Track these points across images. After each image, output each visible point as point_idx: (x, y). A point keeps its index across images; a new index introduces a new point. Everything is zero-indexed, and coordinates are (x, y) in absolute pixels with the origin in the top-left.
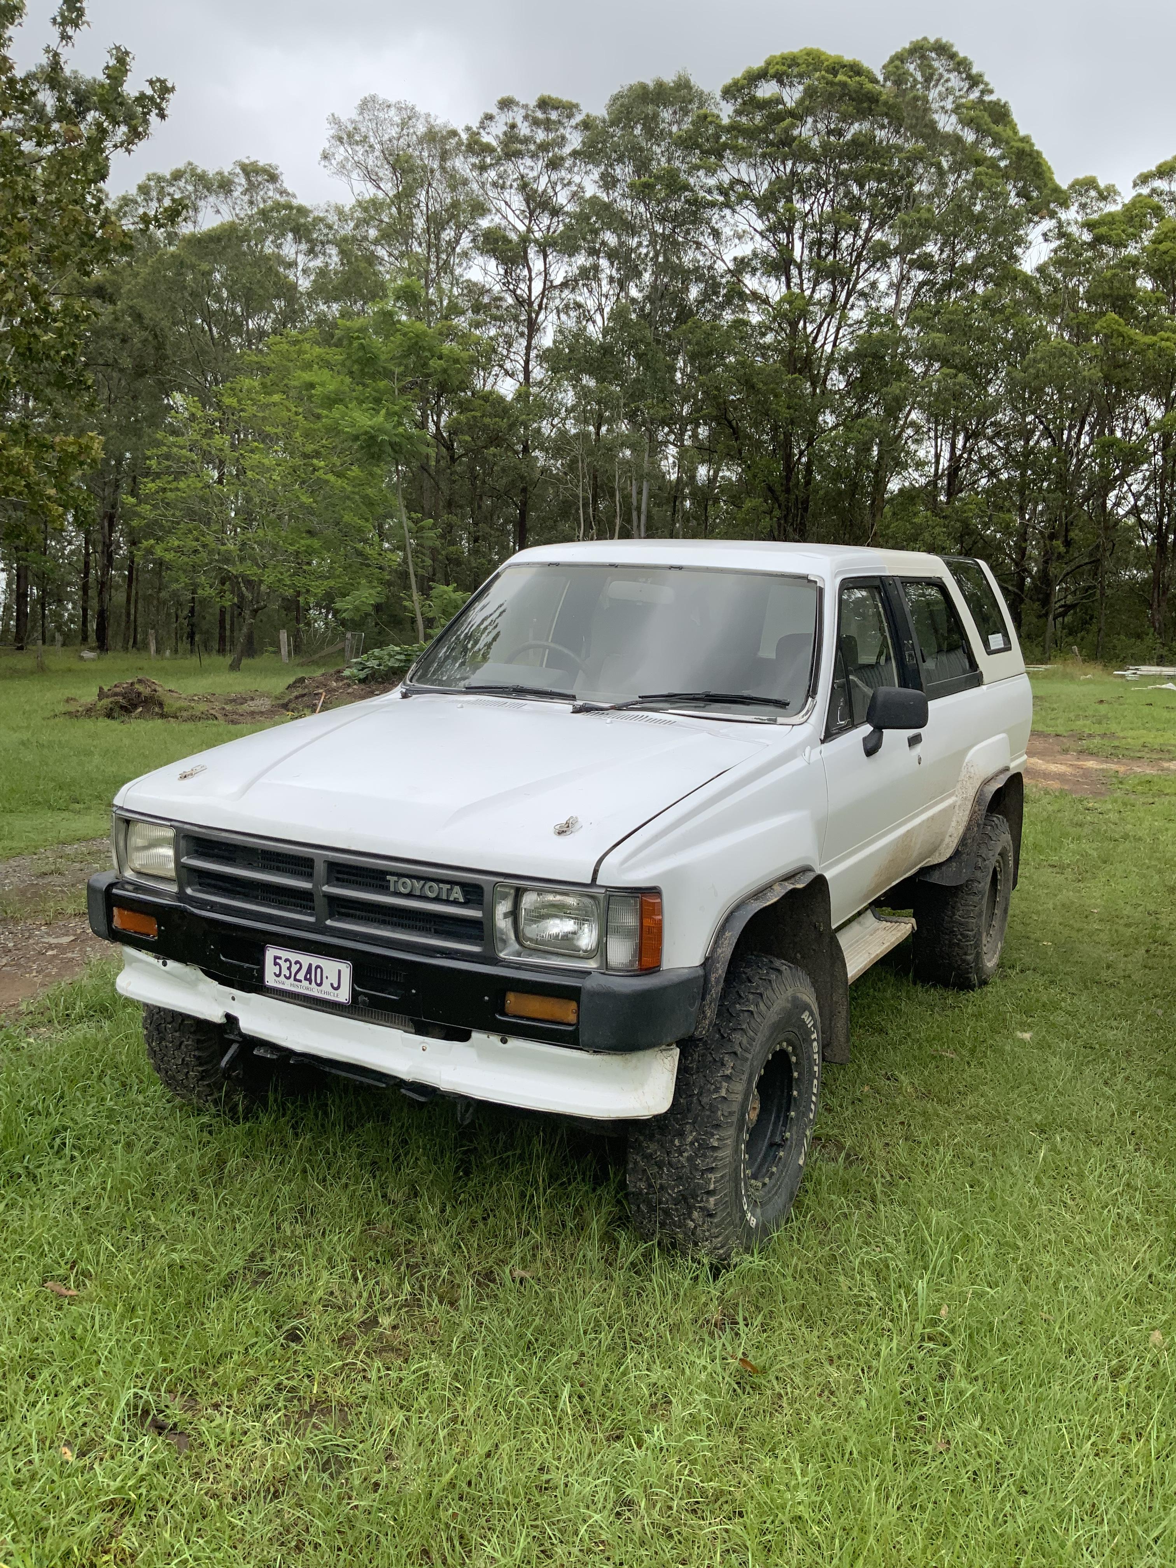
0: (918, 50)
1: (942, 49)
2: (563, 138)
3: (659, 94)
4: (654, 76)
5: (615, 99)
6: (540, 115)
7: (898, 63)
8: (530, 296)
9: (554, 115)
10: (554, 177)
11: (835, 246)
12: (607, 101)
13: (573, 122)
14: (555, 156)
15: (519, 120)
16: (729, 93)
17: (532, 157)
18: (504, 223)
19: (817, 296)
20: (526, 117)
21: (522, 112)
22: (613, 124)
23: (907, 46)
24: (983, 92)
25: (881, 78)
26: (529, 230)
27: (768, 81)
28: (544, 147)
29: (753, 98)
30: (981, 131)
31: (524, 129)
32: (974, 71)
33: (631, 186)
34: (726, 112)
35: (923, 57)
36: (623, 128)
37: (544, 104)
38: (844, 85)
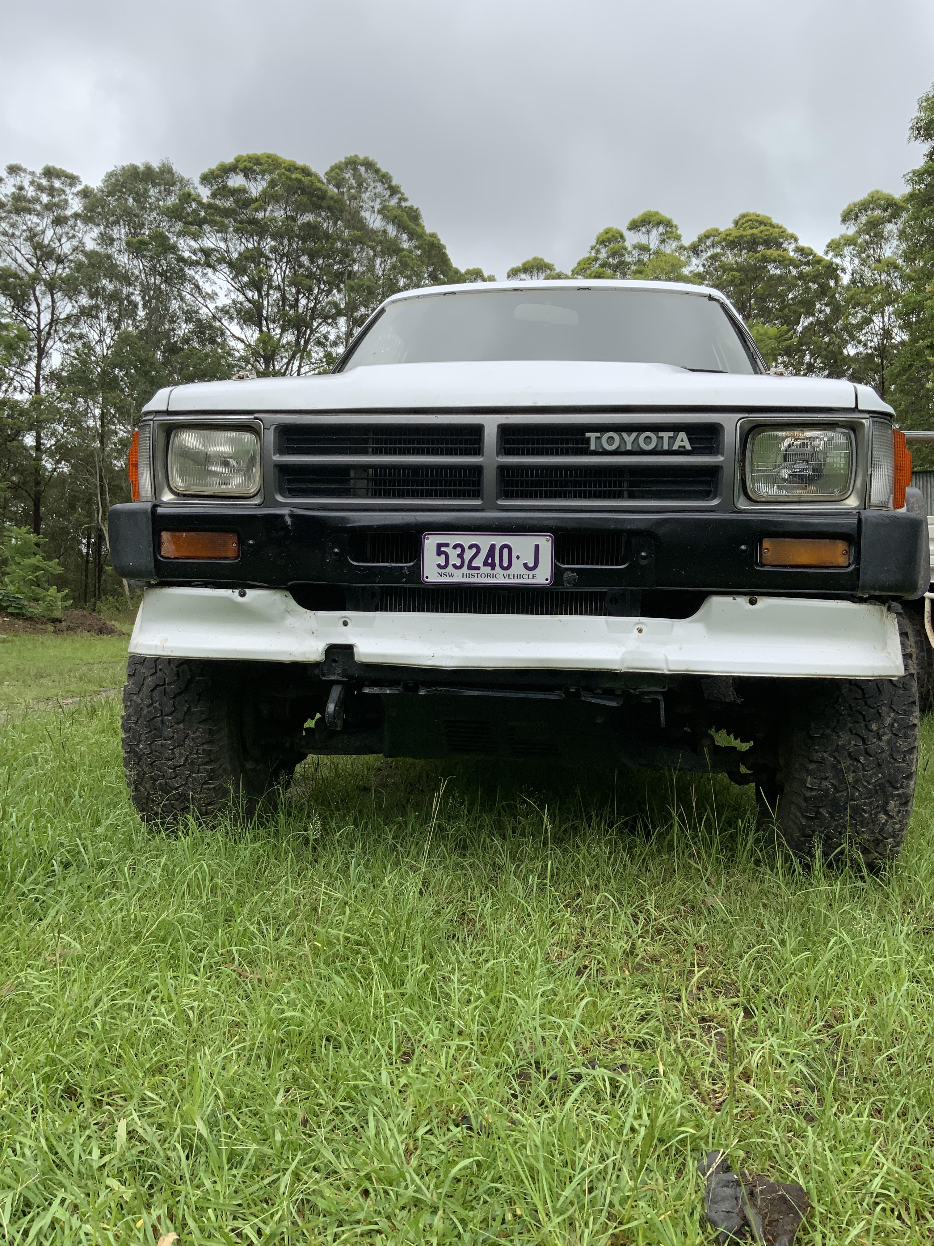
0: (352, 163)
1: (369, 165)
2: (66, 201)
3: (148, 174)
4: (143, 161)
5: (110, 175)
6: (44, 182)
7: (338, 170)
8: (39, 326)
9: (57, 184)
10: (59, 230)
11: (295, 305)
12: (103, 176)
13: (75, 190)
14: (59, 215)
15: (26, 184)
16: (206, 179)
17: (38, 215)
18: (14, 266)
19: (284, 341)
20: (32, 183)
21: (29, 178)
22: (110, 194)
23: (343, 160)
24: (400, 200)
25: (325, 181)
26: (37, 271)
27: (237, 174)
28: (48, 207)
29: (225, 187)
30: (401, 227)
31: (30, 192)
32: (394, 183)
33: (128, 244)
34: (205, 193)
35: (355, 170)
36: (117, 200)
37: (49, 173)
38: (299, 181)
